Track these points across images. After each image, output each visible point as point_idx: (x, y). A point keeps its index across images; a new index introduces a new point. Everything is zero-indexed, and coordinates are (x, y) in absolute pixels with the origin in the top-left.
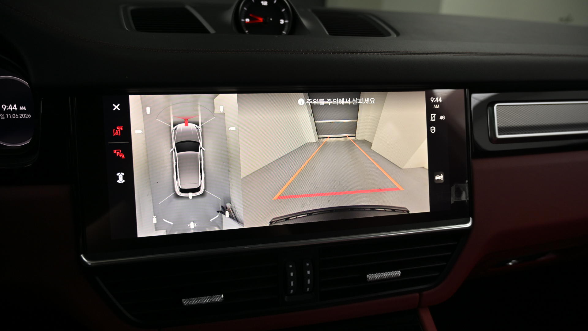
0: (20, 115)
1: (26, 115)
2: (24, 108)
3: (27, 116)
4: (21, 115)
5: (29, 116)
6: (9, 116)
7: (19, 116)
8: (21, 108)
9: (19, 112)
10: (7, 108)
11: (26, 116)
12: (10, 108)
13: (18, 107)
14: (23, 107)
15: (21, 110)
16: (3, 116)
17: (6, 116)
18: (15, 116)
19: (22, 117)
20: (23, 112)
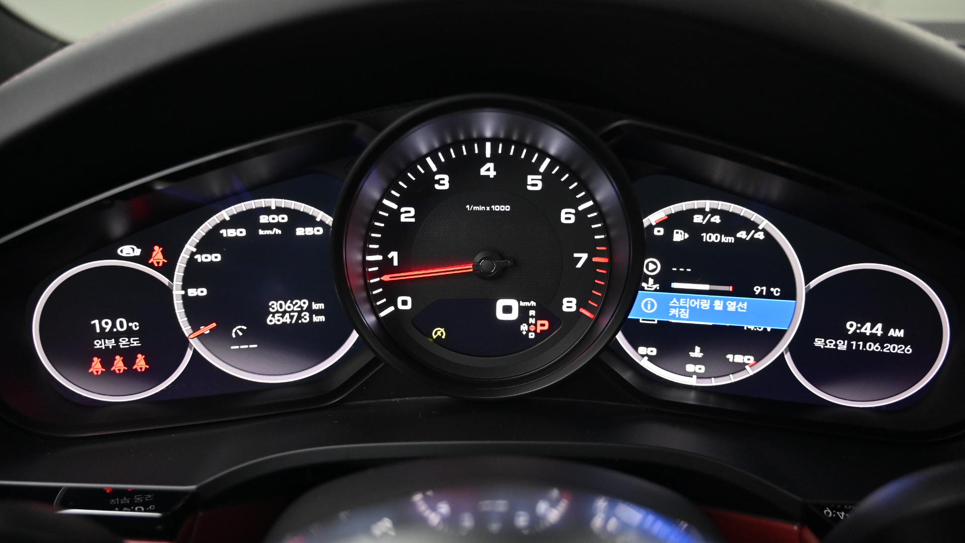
0: (885, 345)
1: (901, 347)
2: (900, 333)
3: (903, 351)
4: (887, 346)
5: (909, 350)
6: (858, 346)
7: (883, 348)
8: (892, 333)
9: (884, 340)
10: (858, 328)
11: (899, 349)
12: (867, 329)
13: (886, 330)
14: (897, 330)
15: (892, 336)
16: (844, 344)
17: (850, 346)
18: (874, 347)
19: (889, 349)
20: (897, 341)
